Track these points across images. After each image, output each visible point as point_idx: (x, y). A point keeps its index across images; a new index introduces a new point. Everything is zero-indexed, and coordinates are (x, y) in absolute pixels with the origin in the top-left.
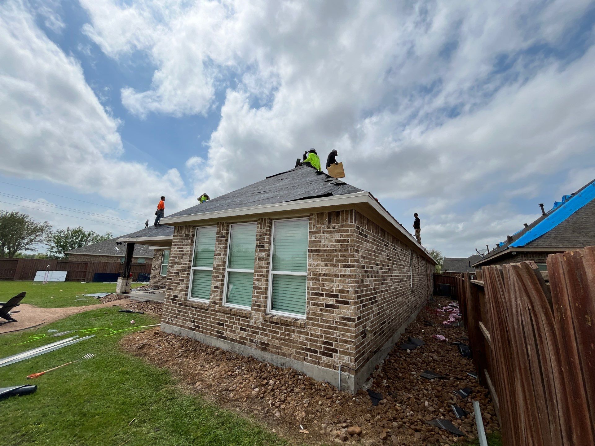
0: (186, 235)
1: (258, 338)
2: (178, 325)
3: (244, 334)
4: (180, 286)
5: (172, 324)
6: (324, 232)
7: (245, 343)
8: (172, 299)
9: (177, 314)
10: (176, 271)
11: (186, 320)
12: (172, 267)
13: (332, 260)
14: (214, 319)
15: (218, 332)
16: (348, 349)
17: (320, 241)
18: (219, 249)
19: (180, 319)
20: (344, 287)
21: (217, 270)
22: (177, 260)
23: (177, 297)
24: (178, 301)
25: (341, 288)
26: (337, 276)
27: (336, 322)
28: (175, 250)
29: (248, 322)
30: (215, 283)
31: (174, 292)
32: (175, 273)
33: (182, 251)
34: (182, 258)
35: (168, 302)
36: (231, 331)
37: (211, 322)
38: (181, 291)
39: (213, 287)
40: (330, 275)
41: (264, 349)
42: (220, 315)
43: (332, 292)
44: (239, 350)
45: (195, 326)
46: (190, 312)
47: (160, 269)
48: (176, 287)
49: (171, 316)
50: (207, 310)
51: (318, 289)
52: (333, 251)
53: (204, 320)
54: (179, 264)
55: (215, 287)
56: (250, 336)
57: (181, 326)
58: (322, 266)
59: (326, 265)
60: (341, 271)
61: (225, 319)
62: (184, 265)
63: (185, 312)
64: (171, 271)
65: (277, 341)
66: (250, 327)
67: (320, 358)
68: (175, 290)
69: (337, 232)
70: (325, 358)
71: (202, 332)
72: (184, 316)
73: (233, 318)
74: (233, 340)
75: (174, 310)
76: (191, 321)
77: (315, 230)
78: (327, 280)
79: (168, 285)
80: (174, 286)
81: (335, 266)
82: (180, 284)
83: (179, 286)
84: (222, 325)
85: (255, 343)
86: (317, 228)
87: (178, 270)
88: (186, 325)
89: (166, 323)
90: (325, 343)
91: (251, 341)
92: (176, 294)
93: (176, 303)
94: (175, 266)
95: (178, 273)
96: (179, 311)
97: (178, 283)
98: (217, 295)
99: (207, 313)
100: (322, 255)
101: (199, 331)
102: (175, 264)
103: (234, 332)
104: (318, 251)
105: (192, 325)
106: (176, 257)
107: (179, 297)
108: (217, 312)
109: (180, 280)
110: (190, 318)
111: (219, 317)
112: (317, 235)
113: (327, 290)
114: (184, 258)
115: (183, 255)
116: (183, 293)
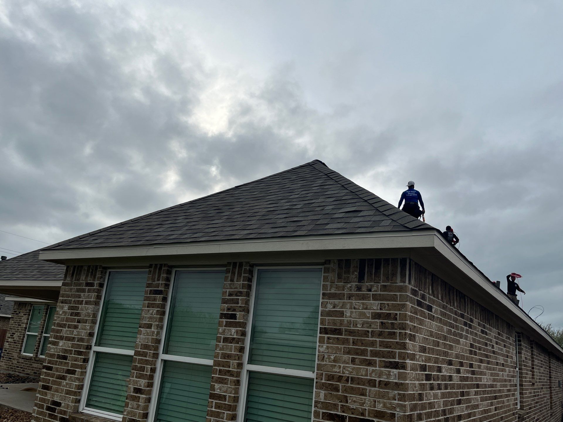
0: (88, 284)
4: (67, 384)
8: (48, 408)
10: (61, 354)
12: (55, 344)
13: (363, 353)
18: (149, 316)
22: (65, 332)
23: (59, 404)
24: (61, 411)
26: (372, 383)
30: (137, 383)
31: (53, 395)
32: (59, 357)
33: (77, 314)
34: (76, 327)
35: (41, 413)
38: (68, 392)
39: (132, 390)
40: (359, 381)
48: (59, 384)
54: (68, 339)
60: (381, 374)
62: (78, 341)
64: (52, 351)
68: (57, 391)
77: (333, 291)
78: (352, 391)
79: (44, 380)
80: (54, 383)
82: (67, 379)
83: (64, 382)
86: (338, 288)
87: (66, 350)
92: (57, 399)
94: (61, 343)
95: (65, 358)
97: (63, 378)
98: (138, 406)
100: (346, 342)
102: (62, 338)
106: (64, 326)
107: (63, 405)
109: (68, 371)
112: (337, 301)
114: (79, 327)
115: (79, 322)
116: (72, 397)
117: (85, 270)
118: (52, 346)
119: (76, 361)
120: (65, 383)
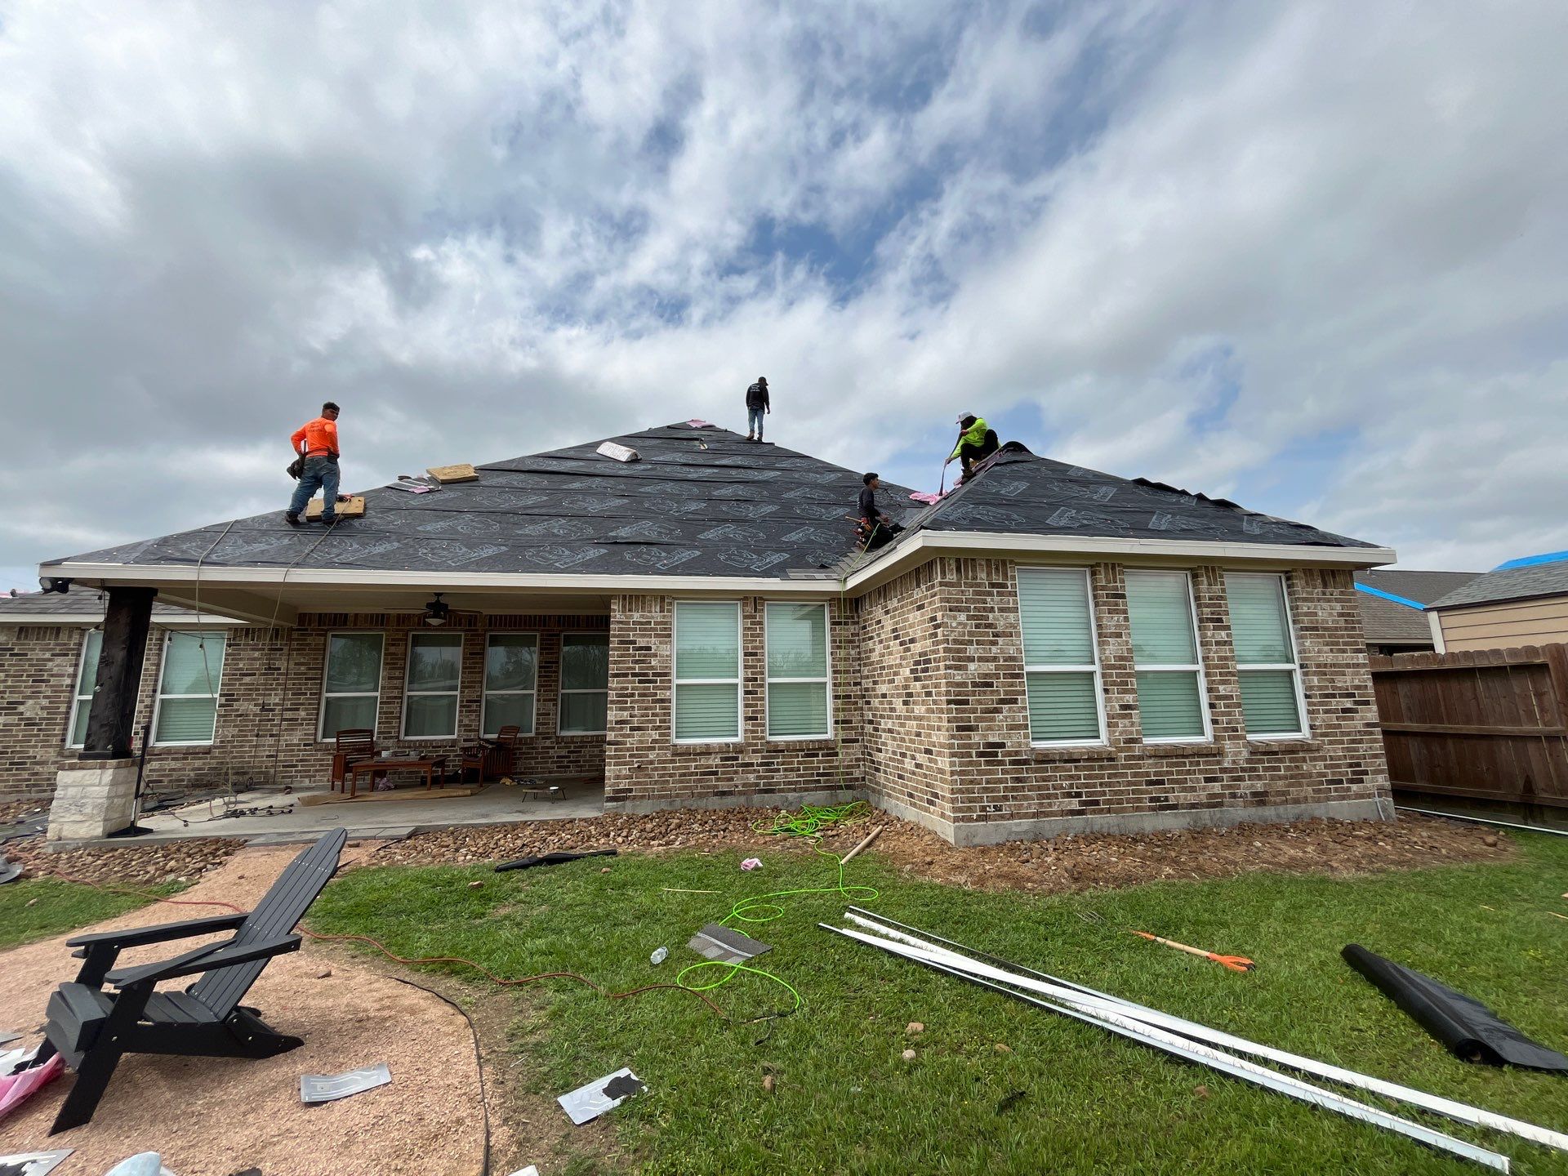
0: (993, 585)
1: (1245, 787)
2: (1026, 816)
3: (1216, 788)
4: (1006, 717)
5: (1002, 817)
6: (1319, 600)
7: (1220, 804)
8: (982, 754)
9: (1014, 789)
10: (977, 680)
11: (1048, 797)
12: (959, 668)
13: (1337, 644)
14: (1135, 775)
15: (1152, 800)
16: (1379, 765)
17: (1316, 614)
18: (1115, 623)
19: (1026, 798)
20: (1359, 681)
21: (1120, 668)
22: (974, 651)
23: (1001, 745)
24: (1009, 754)
25: (1356, 682)
26: (1348, 666)
27: (1359, 732)
28: (959, 624)
29: (1219, 763)
30: (1122, 699)
31: (985, 735)
32: (975, 684)
33: (990, 626)
34: (995, 643)
35: (970, 763)
36: (1184, 790)
37: (1129, 784)
38: (1012, 728)
39: (1118, 707)
40: (1340, 665)
41: (1262, 803)
42: (1149, 764)
43: (1347, 690)
44: (1212, 819)
45: (1082, 803)
46: (1058, 774)
47: (67, 719)
48: (992, 720)
49: (994, 799)
50: (1111, 759)
51: (1327, 687)
52: (1336, 629)
53: (1109, 785)
54: (984, 659)
55: (1121, 706)
56: (1230, 787)
57: (1035, 815)
58: (1326, 653)
59: (1331, 650)
60: (1352, 658)
61: (1165, 769)
62: (1005, 661)
63: (1041, 777)
64: (958, 679)
65: (1280, 783)
66: (1225, 772)
67: (1349, 789)
68: (990, 728)
69: (1337, 600)
70: (1354, 787)
71: (1109, 811)
72: (1039, 788)
73: (1185, 763)
74: (1193, 806)
75: (1000, 781)
76: (1069, 795)
77: (1304, 596)
78: (1336, 673)
79: (958, 719)
80: (982, 719)
81: (1344, 651)
82: (1004, 711)
84: (1162, 782)
85: (1241, 797)
86: (1308, 593)
87: (987, 674)
88: (1055, 808)
89: (976, 820)
90: (1351, 765)
91: (1234, 796)
92: (994, 740)
93: (1001, 763)
94: (972, 666)
95: (991, 685)
96: (1018, 780)
97: (997, 711)
98: (1133, 724)
99: (1115, 767)
100: (1323, 636)
101: (1101, 811)
102: (971, 659)
103: (1193, 789)
104: (1316, 629)
105: (1075, 804)
106: (971, 642)
107: (1009, 744)
108: (1141, 758)
109: (1002, 701)
110: (1062, 787)
111: (1148, 768)
112: (1310, 604)
113: (1340, 688)
114: (1000, 643)
115: (996, 635)
116: (1022, 732)
117: (980, 565)
118: (955, 672)
119: (1012, 686)
120: (1001, 717)
